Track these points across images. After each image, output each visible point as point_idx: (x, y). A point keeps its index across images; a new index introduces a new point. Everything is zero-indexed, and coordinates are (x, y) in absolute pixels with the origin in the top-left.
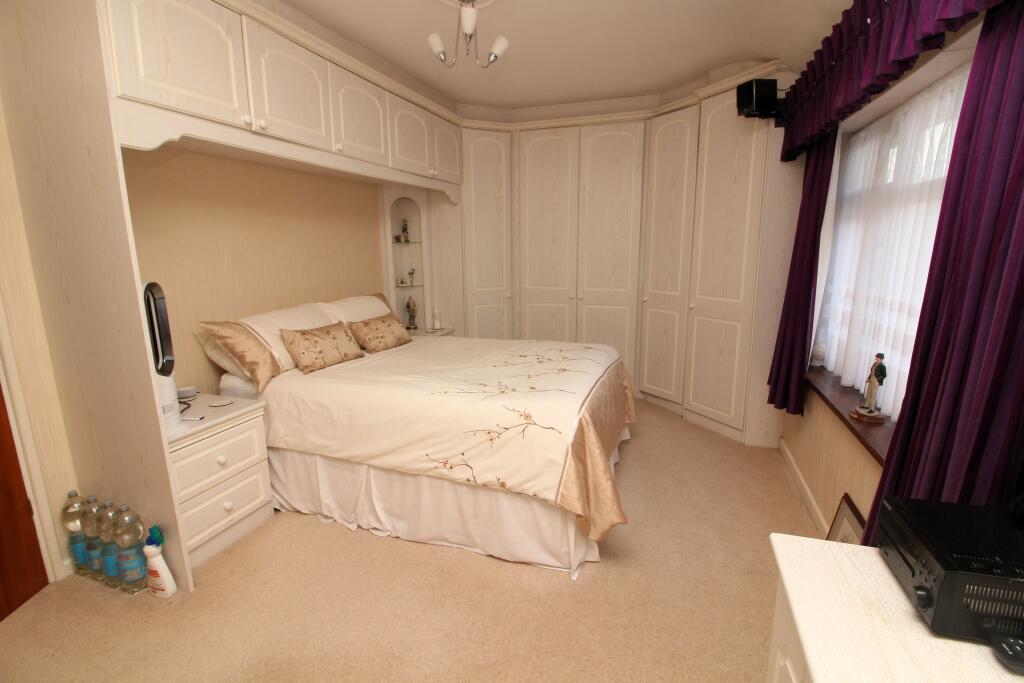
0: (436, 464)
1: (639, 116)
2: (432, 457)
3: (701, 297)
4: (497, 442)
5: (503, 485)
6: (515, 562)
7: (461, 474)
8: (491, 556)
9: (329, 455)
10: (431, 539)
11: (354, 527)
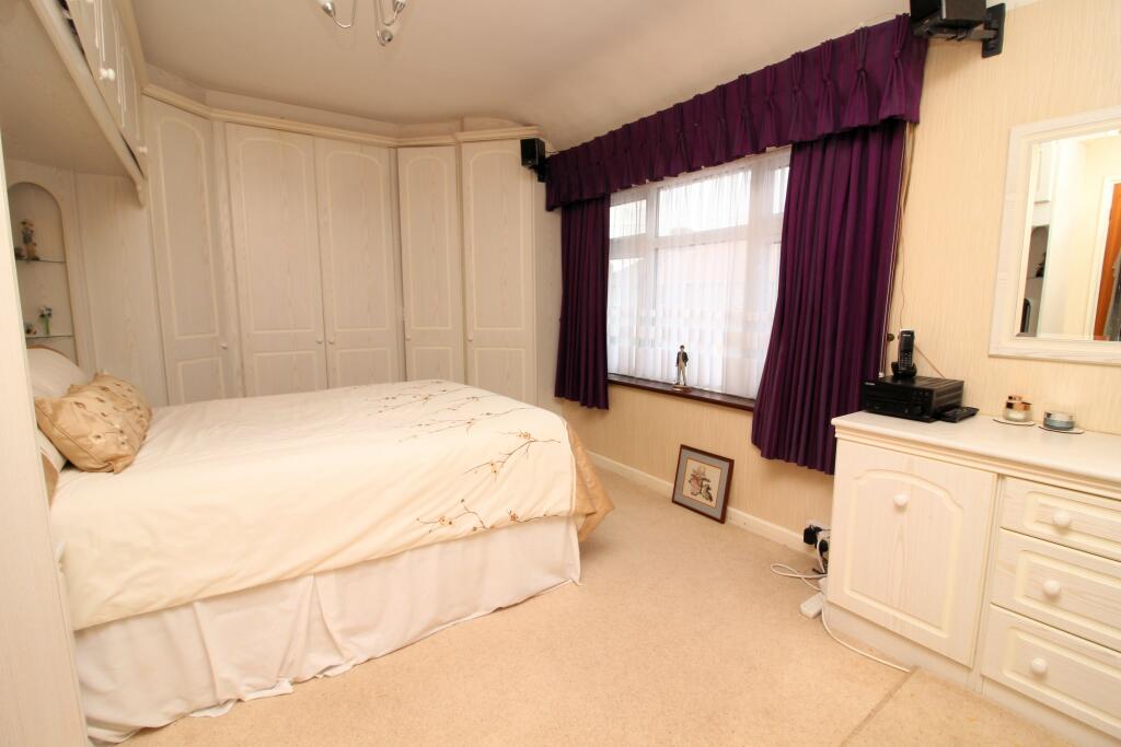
0: (429, 527)
1: (383, 142)
2: (425, 520)
3: (480, 329)
4: (503, 472)
5: (514, 518)
6: (525, 601)
7: (465, 525)
8: (500, 609)
9: (236, 588)
10: (422, 633)
11: (286, 687)
